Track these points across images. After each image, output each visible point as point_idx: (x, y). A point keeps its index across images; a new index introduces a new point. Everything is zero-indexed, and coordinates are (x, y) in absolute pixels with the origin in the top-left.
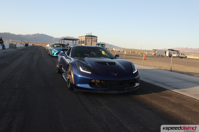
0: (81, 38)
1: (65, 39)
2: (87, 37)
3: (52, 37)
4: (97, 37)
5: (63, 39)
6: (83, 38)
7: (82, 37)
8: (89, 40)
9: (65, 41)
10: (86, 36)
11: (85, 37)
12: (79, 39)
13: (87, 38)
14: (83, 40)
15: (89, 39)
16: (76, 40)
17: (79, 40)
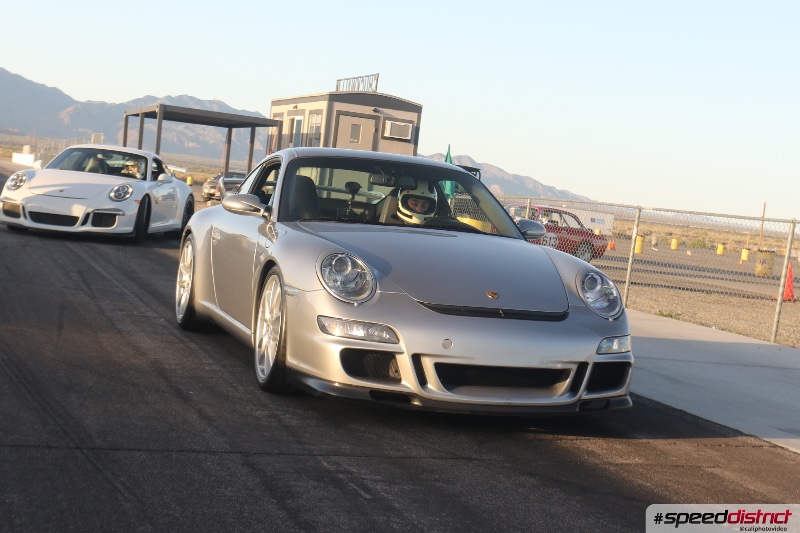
0: (290, 113)
1: (173, 113)
2: (339, 106)
3: (55, 92)
4: (417, 109)
5: (151, 115)
6: (311, 112)
7: (301, 106)
8: (355, 129)
9: (166, 123)
10: (333, 98)
11: (323, 105)
12: (281, 115)
13: (340, 113)
14: (305, 130)
15: (356, 120)
16: (252, 123)
17: (279, 124)
